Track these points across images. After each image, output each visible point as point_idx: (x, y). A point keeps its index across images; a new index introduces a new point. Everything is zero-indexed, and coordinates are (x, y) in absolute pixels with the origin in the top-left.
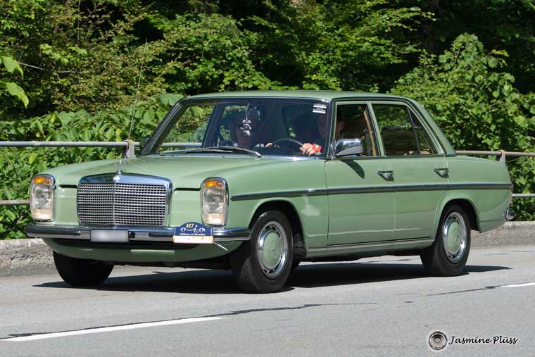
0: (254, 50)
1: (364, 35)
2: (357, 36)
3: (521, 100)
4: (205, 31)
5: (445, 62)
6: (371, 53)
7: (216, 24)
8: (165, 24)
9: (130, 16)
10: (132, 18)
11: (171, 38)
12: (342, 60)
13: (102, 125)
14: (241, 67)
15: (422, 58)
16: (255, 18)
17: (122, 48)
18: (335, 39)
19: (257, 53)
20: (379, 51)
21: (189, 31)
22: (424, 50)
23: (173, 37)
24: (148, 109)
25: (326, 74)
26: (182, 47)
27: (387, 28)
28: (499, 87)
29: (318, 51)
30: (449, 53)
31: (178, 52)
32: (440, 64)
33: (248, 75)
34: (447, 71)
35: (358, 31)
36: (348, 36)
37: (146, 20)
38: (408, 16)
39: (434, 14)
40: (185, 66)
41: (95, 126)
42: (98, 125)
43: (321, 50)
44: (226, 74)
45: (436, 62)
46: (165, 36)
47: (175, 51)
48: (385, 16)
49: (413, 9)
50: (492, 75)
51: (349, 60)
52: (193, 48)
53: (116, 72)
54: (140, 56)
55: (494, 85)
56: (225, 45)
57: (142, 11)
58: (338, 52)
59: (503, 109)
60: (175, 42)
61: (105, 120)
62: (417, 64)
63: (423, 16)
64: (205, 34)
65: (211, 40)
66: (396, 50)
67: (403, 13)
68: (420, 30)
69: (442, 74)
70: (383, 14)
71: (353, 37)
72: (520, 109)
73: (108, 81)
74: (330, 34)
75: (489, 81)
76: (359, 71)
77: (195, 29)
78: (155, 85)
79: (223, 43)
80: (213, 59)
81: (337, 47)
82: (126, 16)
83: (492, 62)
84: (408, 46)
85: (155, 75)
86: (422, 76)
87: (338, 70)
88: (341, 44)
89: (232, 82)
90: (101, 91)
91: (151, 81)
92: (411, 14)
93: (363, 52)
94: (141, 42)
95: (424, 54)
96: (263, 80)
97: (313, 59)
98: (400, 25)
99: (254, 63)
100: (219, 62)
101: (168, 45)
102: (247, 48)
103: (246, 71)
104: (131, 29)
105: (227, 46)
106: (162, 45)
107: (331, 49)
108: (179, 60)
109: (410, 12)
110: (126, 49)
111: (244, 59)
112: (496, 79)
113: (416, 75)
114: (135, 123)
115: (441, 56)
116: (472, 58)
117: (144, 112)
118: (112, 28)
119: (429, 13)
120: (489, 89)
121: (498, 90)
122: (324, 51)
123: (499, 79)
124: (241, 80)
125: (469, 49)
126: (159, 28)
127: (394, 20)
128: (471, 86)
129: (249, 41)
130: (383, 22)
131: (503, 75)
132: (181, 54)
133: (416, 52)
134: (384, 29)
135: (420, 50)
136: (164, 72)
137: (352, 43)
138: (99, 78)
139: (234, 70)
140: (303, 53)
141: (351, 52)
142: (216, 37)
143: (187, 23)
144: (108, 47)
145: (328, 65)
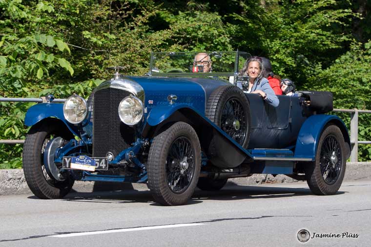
118: (133, 21)
144: (130, 34)
145: (286, 49)
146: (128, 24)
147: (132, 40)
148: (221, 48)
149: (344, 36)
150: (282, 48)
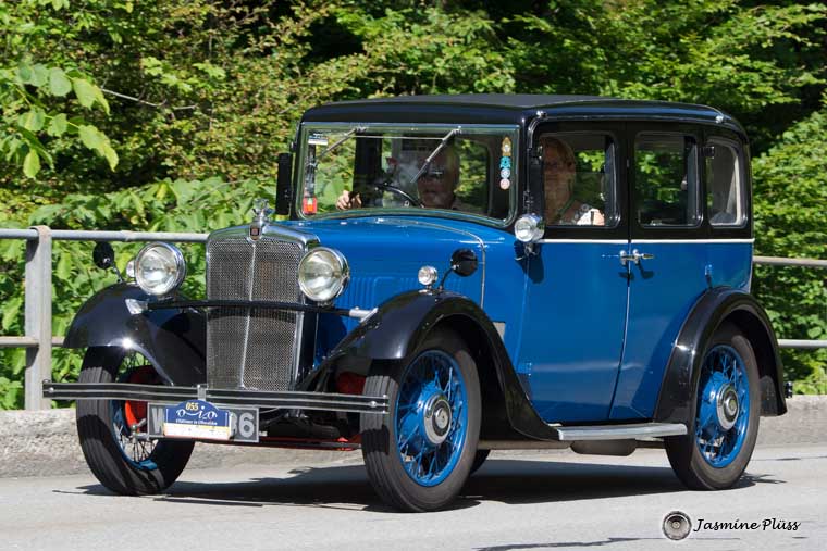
0: (525, 75)
1: (724, 52)
2: (711, 55)
4: (437, 40)
6: (736, 85)
7: (457, 28)
9: (304, 9)
10: (308, 14)
11: (376, 51)
12: (683, 96)
13: (251, 205)
16: (529, 18)
17: (288, 66)
18: (671, 59)
19: (530, 80)
20: (749, 82)
21: (408, 38)
23: (381, 50)
26: (395, 67)
27: (765, 40)
29: (640, 79)
31: (388, 76)
35: (713, 45)
36: (696, 53)
37: (332, 18)
38: (803, 19)
41: (238, 207)
42: (244, 205)
43: (645, 77)
46: (365, 48)
47: (383, 74)
48: (763, 18)
49: (813, 7)
51: (695, 97)
52: (416, 69)
54: (320, 82)
56: (474, 65)
58: (677, 81)
60: (384, 58)
62: (818, 107)
64: (438, 45)
65: (449, 56)
66: (780, 80)
70: (758, 15)
71: (705, 56)
73: (263, 126)
77: (419, 35)
79: (470, 62)
80: (451, 90)
81: (675, 73)
82: (297, 10)
84: (800, 73)
86: (826, 127)
88: (683, 68)
90: (250, 143)
92: (810, 17)
93: (722, 83)
94: (324, 57)
98: (789, 35)
101: (370, 63)
102: (513, 71)
104: (306, 34)
105: (478, 67)
107: (664, 76)
108: (389, 91)
109: (807, 12)
110: (297, 70)
111: (507, 90)
118: (270, 31)
122: (650, 79)
126: (357, 33)
127: (778, 26)
129: (516, 60)
130: (759, 29)
132: (393, 80)
133: (816, 85)
134: (760, 42)
135: (823, 81)
137: (702, 66)
138: (246, 120)
140: (614, 83)
141: (699, 83)
142: (457, 51)
143: (407, 24)
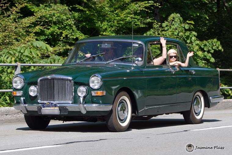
0: (76, 21)
1: (127, 14)
2: (124, 15)
3: (200, 44)
4: (53, 12)
5: (165, 26)
6: (131, 22)
7: (59, 9)
8: (35, 9)
9: (18, 5)
10: (19, 6)
12: (117, 25)
13: (6, 56)
14: (71, 29)
15: (154, 24)
16: (77, 6)
17: (15, 20)
18: (114, 16)
19: (78, 22)
20: (134, 21)
21: (46, 12)
22: (155, 21)
23: (39, 15)
24: (27, 48)
25: (110, 32)
26: (43, 19)
27: (138, 11)
28: (190, 38)
29: (106, 21)
30: (167, 22)
31: (41, 22)
32: (163, 27)
33: (74, 32)
34: (166, 31)
35: (125, 12)
36: (120, 14)
37: (26, 7)
38: (148, 5)
39: (160, 4)
40: (44, 28)
41: (2, 56)
42: (4, 56)
43: (107, 21)
44: (64, 32)
45: (161, 26)
46: (35, 14)
47: (39, 21)
48: (137, 5)
49: (150, 2)
50: (187, 33)
51: (121, 26)
52: (48, 20)
53: (12, 31)
54: (23, 23)
55: (188, 37)
56: (63, 18)
57: (24, 2)
58: (116, 21)
59: (192, 48)
60: (40, 17)
61: (7, 53)
62: (152, 28)
63: (155, 5)
64: (54, 13)
65: (56, 16)
66: (142, 21)
67: (146, 3)
68: (154, 12)
69: (164, 32)
70: (136, 4)
71: (122, 15)
72: (199, 48)
73: (8, 35)
74: (112, 13)
75: (185, 35)
76: (125, 31)
77: (49, 11)
78: (30, 37)
79: (62, 18)
80: (58, 25)
81: (115, 19)
82: (17, 5)
83: (187, 27)
84: (148, 19)
85: (30, 32)
86: (154, 33)
87: (115, 30)
88: (117, 18)
89: (67, 35)
90: (5, 40)
91: (28, 35)
92: (150, 4)
93: (127, 22)
94: (24, 17)
95: (155, 23)
96: (81, 34)
97: (104, 25)
98: (144, 9)
99: (76, 27)
100: (60, 26)
101: (36, 18)
102: (73, 20)
103: (73, 30)
104: (19, 11)
105: (64, 19)
106: (33, 18)
107: (112, 20)
108: (41, 25)
109: (149, 3)
110: (17, 20)
111: (72, 25)
112: (188, 35)
113: (151, 32)
114: (21, 55)
115: (163, 24)
116: (177, 25)
117: (25, 50)
118: (10, 10)
119: (158, 4)
120: (185, 39)
121: (190, 40)
122: (109, 21)
123: (190, 34)
124: (71, 35)
125: (176, 20)
126: (32, 10)
127: (141, 7)
128: (177, 38)
129: (74, 17)
130: (136, 8)
131: (192, 33)
132: (42, 23)
133: (151, 22)
134: (137, 11)
135: (153, 21)
136: (34, 31)
137: (122, 18)
138: (4, 34)
139: (67, 30)
140: (99, 22)
141: (121, 22)
142: (59, 15)
143: (45, 8)
144: (8, 20)
145: (111, 28)
146: (7, 13)
147: (9, 23)
148: (68, 28)
149: (149, 19)
150: (109, 27)
